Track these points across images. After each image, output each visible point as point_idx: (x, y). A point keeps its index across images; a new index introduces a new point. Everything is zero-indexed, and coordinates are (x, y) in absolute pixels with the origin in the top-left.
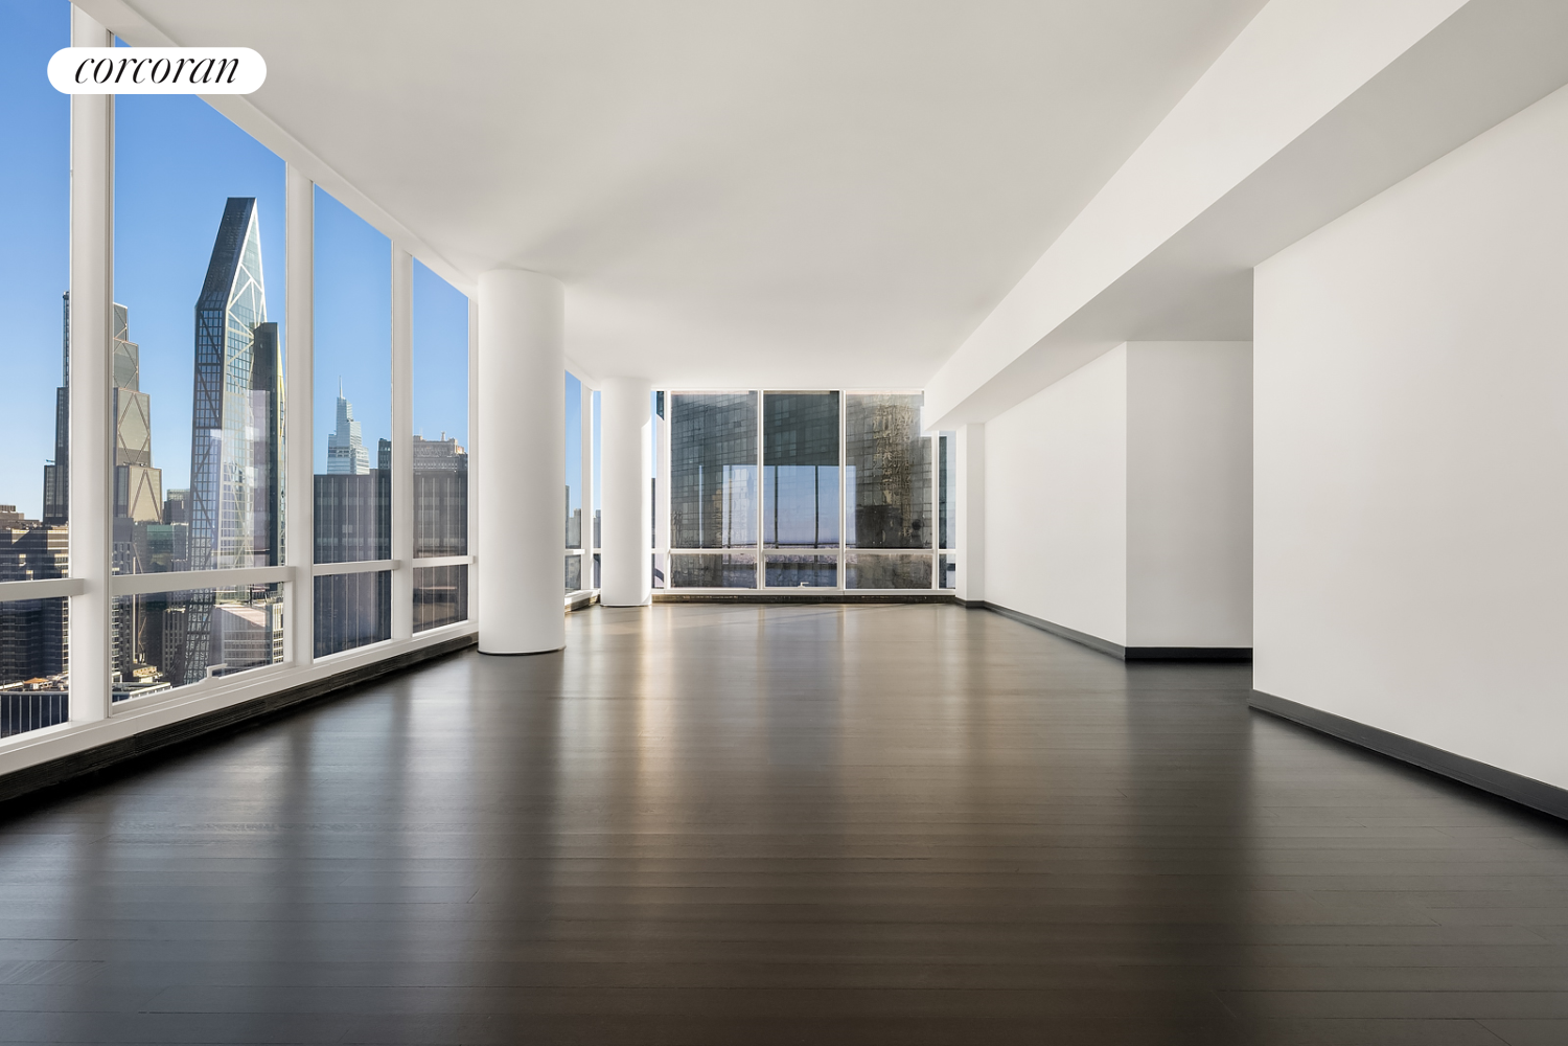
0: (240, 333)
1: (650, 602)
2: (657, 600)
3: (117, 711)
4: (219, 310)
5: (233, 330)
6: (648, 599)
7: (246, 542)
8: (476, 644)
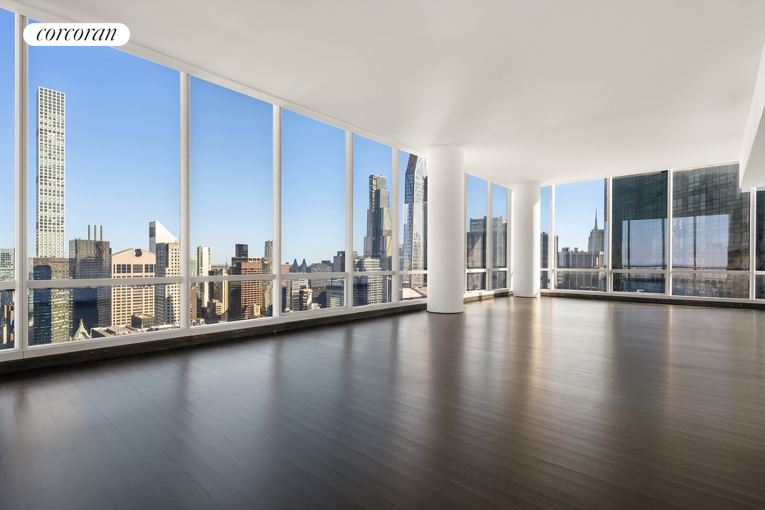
0: (419, 181)
1: (539, 295)
2: (543, 295)
3: (282, 315)
4: (412, 173)
5: (417, 180)
6: (537, 294)
7: (421, 264)
8: (426, 308)
